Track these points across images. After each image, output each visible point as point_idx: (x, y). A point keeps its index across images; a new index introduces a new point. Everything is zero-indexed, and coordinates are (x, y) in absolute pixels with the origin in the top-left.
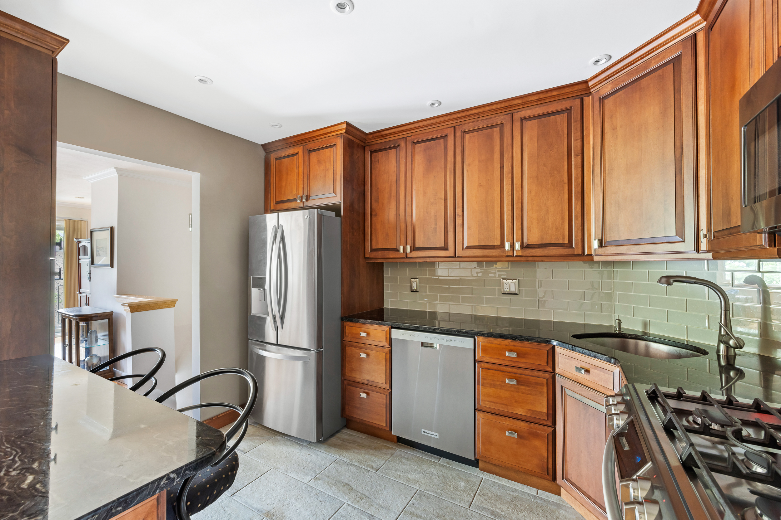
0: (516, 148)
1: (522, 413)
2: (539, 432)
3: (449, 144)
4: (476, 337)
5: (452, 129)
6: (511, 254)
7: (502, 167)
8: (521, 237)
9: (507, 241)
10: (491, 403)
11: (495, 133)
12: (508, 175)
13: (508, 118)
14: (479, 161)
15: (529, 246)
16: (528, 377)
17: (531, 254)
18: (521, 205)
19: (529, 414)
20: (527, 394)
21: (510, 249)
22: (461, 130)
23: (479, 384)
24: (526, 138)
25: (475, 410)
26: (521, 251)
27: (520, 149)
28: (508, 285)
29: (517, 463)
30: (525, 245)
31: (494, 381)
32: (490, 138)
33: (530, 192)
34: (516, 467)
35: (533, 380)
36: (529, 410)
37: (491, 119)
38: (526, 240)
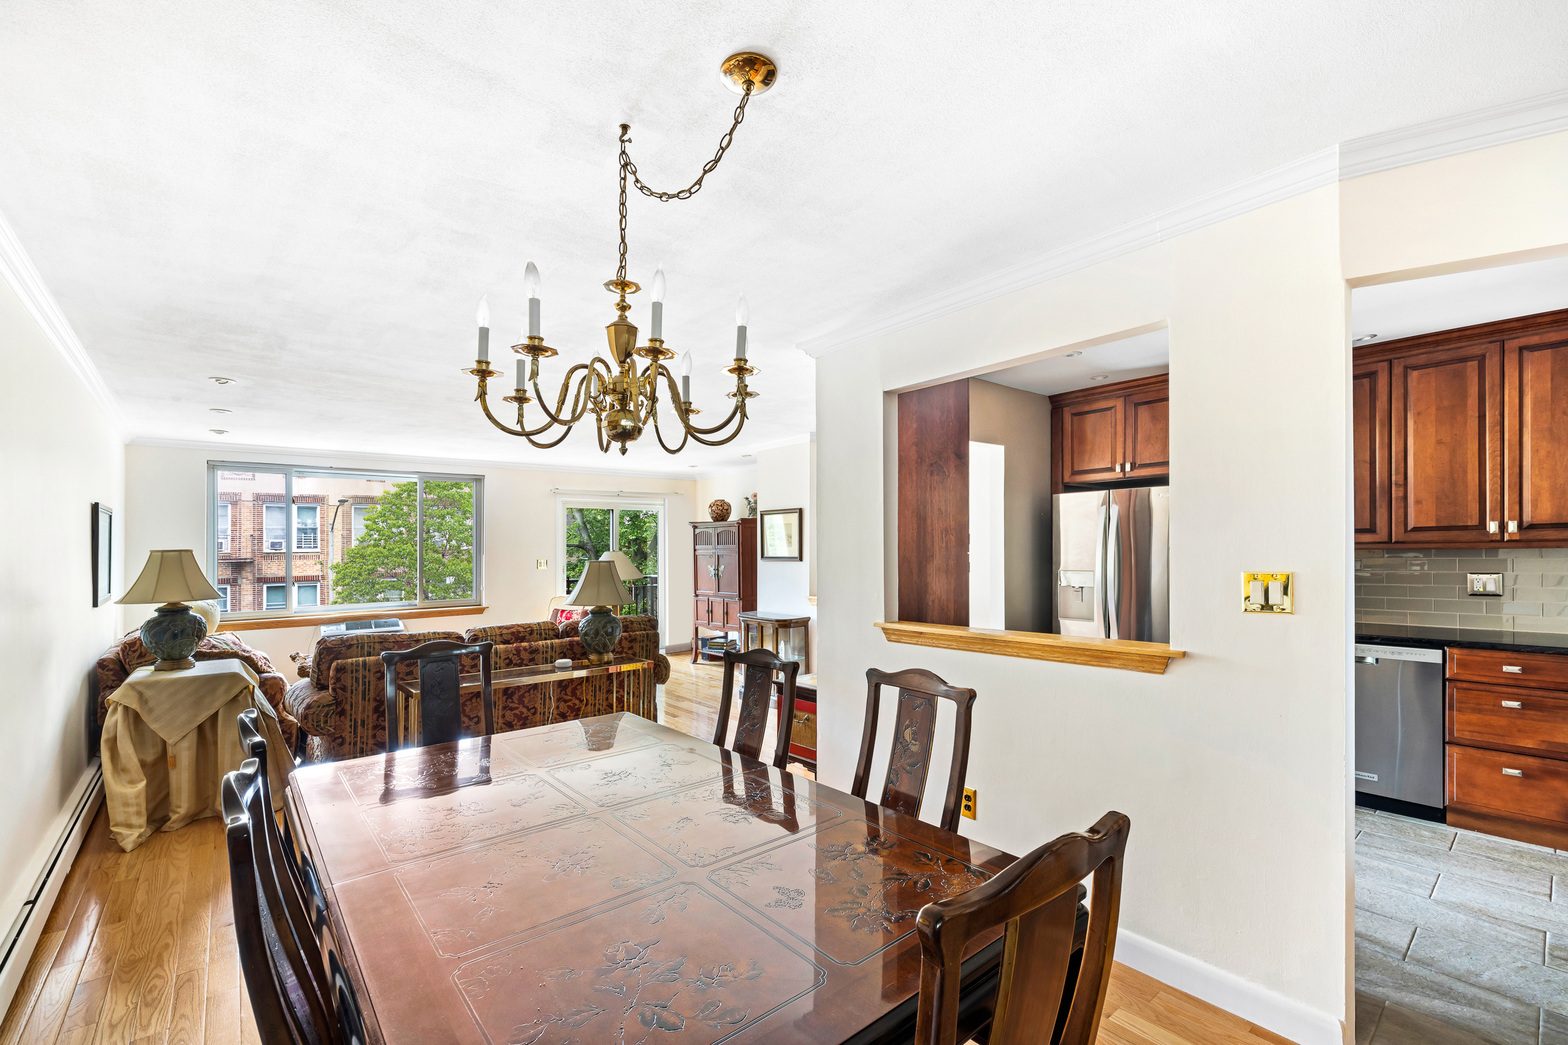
0: (1509, 390)
1: (1530, 746)
2: (1561, 769)
3: (1379, 384)
4: (1446, 648)
5: (1386, 364)
6: (1499, 538)
7: (1482, 418)
8: (1518, 514)
9: (1492, 519)
10: (1475, 734)
11: (1469, 370)
12: (1494, 428)
13: (1496, 347)
14: (1438, 409)
15: (1532, 527)
16: (1542, 699)
17: (1538, 537)
18: (1518, 469)
19: (1543, 747)
20: (1540, 721)
21: (1497, 531)
22: (1403, 365)
23: (1451, 708)
24: (1528, 376)
25: (1444, 743)
26: (1518, 534)
27: (1518, 390)
28: (1481, 582)
29: (1521, 810)
30: (1525, 524)
31: (1479, 704)
32: (1461, 376)
33: (1535, 451)
34: (1519, 815)
35: (1550, 702)
36: (1543, 741)
37: (1461, 350)
38: (1527, 518)
